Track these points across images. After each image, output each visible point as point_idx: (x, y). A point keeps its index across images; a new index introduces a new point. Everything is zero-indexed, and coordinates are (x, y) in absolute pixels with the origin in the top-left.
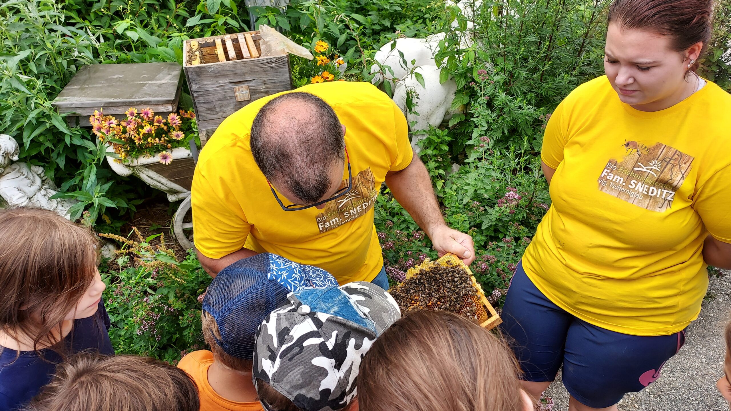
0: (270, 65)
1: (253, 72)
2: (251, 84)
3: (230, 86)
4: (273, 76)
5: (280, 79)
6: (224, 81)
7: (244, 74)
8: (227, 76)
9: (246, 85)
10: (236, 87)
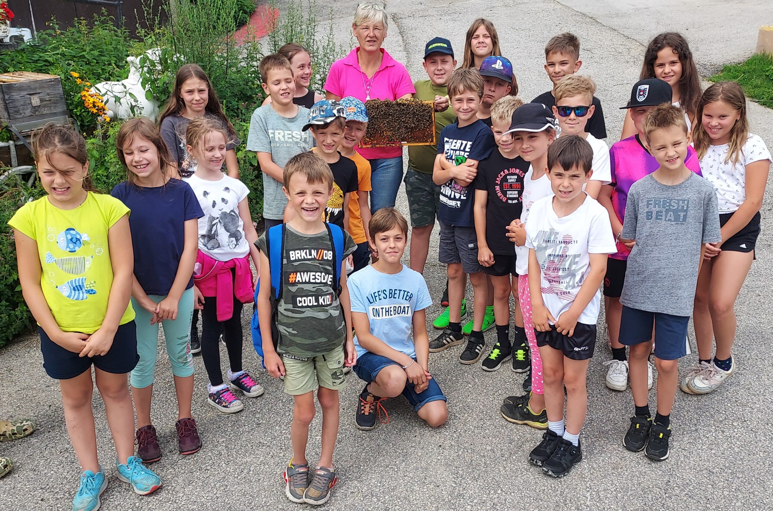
0: (51, 83)
1: (41, 87)
2: (40, 95)
3: (28, 96)
4: (53, 90)
5: (57, 92)
6: (24, 93)
7: (36, 88)
8: (26, 90)
9: (37, 96)
10: (32, 97)
